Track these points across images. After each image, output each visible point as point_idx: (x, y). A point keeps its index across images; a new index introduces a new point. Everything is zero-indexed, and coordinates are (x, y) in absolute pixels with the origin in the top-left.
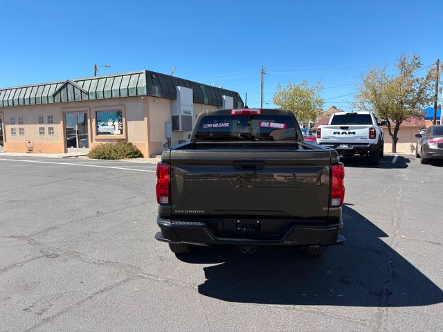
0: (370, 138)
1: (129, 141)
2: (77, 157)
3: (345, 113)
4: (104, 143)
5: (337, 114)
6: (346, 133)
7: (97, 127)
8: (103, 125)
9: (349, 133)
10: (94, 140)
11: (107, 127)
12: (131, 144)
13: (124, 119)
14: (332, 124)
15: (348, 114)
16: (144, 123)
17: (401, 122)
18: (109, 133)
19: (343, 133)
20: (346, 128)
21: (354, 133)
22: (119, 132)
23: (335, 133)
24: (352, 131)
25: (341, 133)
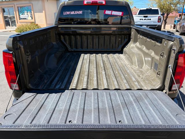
0: (158, 22)
1: (37, 23)
2: (10, 31)
3: (145, 9)
4: (23, 24)
5: (141, 9)
6: (146, 19)
7: (19, 15)
8: (22, 14)
9: (148, 19)
10: (18, 22)
11: (24, 15)
12: (37, 25)
13: (32, 12)
14: (139, 14)
15: (147, 9)
16: (43, 14)
17: (169, 14)
18: (25, 19)
19: (144, 20)
20: (147, 17)
21: (150, 19)
22: (31, 18)
23: (140, 19)
24: (149, 18)
25: (143, 19)
